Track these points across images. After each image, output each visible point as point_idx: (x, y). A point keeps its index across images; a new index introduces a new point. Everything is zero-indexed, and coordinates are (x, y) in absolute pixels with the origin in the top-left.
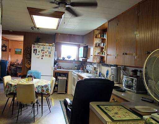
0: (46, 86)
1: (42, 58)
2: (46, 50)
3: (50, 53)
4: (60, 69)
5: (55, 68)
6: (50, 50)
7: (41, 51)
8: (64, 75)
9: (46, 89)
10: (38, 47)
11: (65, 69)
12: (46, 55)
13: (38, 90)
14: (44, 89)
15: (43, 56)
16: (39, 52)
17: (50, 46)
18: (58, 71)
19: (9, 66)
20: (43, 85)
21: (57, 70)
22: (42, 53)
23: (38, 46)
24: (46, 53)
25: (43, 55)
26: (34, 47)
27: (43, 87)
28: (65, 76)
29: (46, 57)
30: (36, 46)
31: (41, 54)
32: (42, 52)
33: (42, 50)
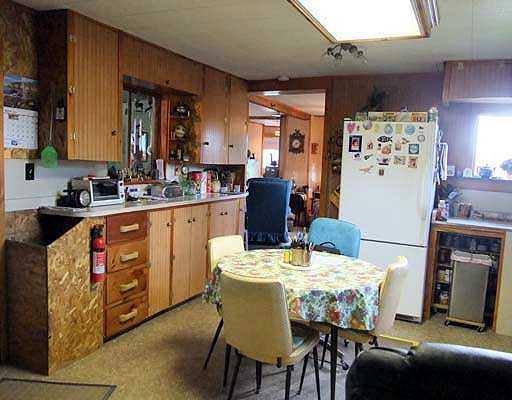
0: (351, 296)
1: (381, 173)
2: (396, 138)
3: (415, 149)
4: (468, 216)
5: (439, 214)
6: (413, 139)
7: (376, 144)
8: (482, 248)
9: (354, 308)
10: (367, 128)
11: (491, 220)
12: (398, 160)
13: (310, 308)
14: (340, 307)
15: (385, 162)
16: (370, 146)
17: (415, 120)
18: (451, 226)
19: (312, 199)
20: (333, 292)
21: (451, 221)
22: (380, 152)
23: (367, 123)
24: (397, 149)
25: (385, 160)
26: (351, 128)
27: (333, 299)
28: (488, 251)
29: (399, 166)
30: (357, 123)
31: (377, 154)
32: (384, 145)
33: (380, 139)
